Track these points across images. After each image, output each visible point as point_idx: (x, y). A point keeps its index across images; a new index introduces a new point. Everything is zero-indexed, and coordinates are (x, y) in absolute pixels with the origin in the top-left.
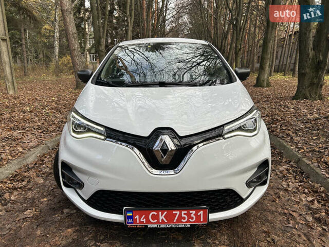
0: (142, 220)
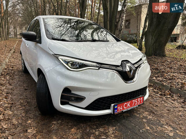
0: (121, 109)
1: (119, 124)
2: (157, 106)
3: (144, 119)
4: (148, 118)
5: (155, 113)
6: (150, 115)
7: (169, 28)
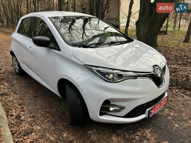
0: (153, 112)
1: (151, 126)
2: (172, 101)
3: (168, 117)
4: (171, 115)
5: (174, 108)
6: (171, 112)
7: (162, 18)
